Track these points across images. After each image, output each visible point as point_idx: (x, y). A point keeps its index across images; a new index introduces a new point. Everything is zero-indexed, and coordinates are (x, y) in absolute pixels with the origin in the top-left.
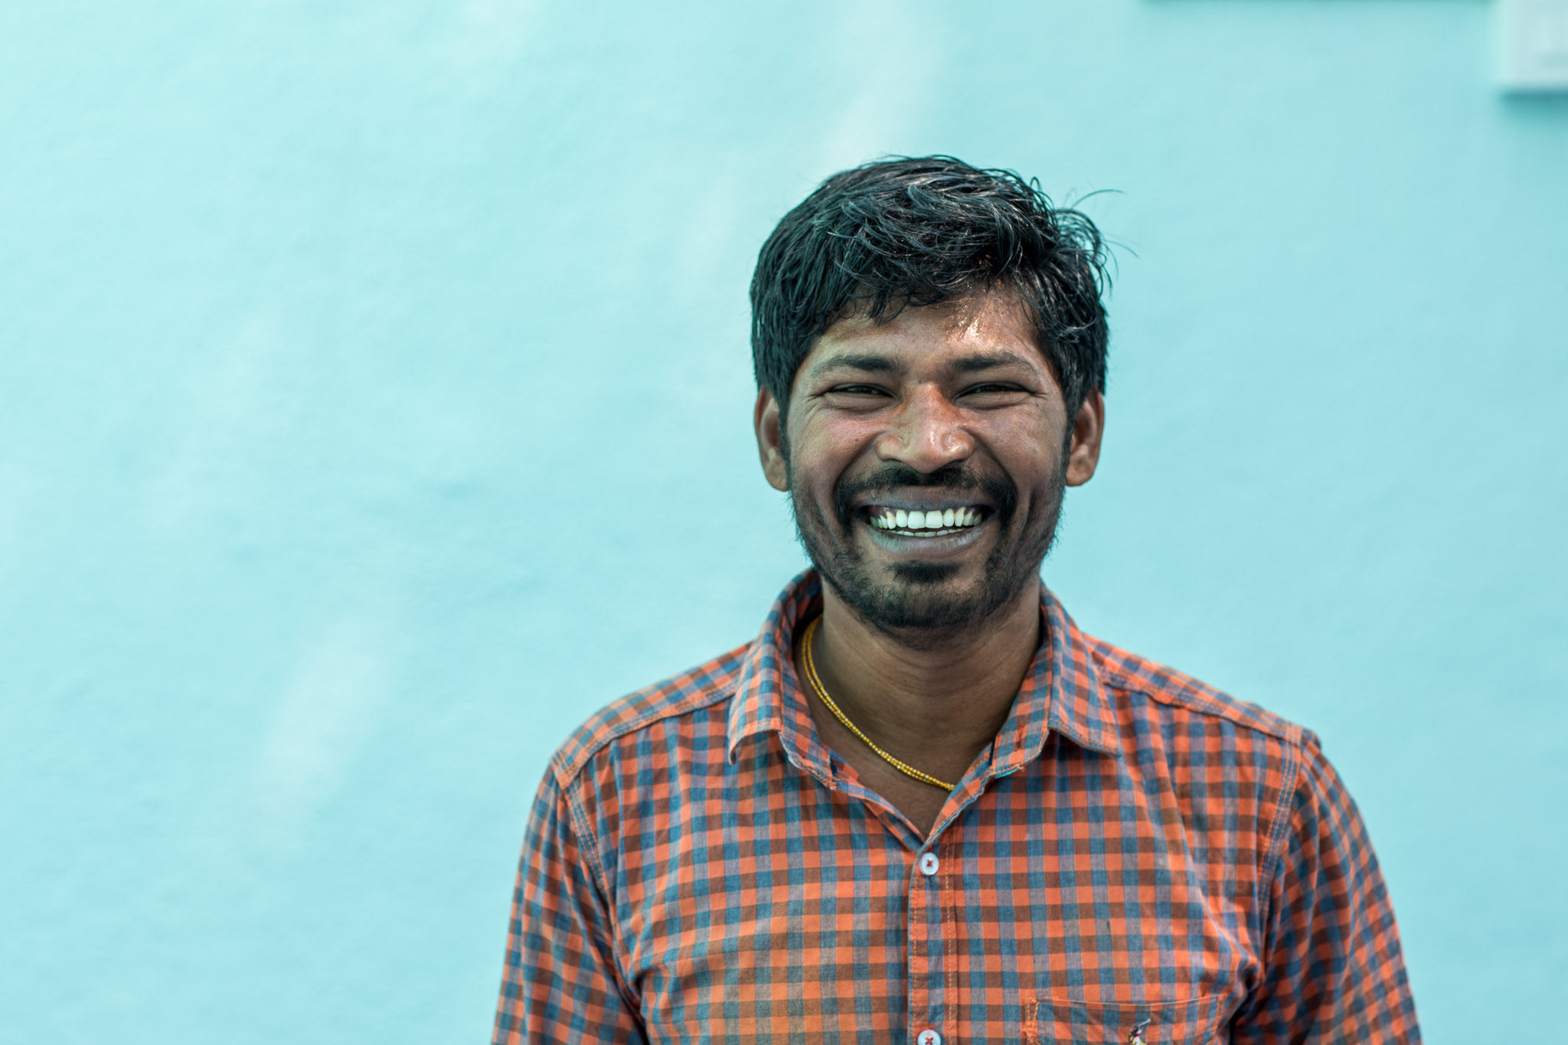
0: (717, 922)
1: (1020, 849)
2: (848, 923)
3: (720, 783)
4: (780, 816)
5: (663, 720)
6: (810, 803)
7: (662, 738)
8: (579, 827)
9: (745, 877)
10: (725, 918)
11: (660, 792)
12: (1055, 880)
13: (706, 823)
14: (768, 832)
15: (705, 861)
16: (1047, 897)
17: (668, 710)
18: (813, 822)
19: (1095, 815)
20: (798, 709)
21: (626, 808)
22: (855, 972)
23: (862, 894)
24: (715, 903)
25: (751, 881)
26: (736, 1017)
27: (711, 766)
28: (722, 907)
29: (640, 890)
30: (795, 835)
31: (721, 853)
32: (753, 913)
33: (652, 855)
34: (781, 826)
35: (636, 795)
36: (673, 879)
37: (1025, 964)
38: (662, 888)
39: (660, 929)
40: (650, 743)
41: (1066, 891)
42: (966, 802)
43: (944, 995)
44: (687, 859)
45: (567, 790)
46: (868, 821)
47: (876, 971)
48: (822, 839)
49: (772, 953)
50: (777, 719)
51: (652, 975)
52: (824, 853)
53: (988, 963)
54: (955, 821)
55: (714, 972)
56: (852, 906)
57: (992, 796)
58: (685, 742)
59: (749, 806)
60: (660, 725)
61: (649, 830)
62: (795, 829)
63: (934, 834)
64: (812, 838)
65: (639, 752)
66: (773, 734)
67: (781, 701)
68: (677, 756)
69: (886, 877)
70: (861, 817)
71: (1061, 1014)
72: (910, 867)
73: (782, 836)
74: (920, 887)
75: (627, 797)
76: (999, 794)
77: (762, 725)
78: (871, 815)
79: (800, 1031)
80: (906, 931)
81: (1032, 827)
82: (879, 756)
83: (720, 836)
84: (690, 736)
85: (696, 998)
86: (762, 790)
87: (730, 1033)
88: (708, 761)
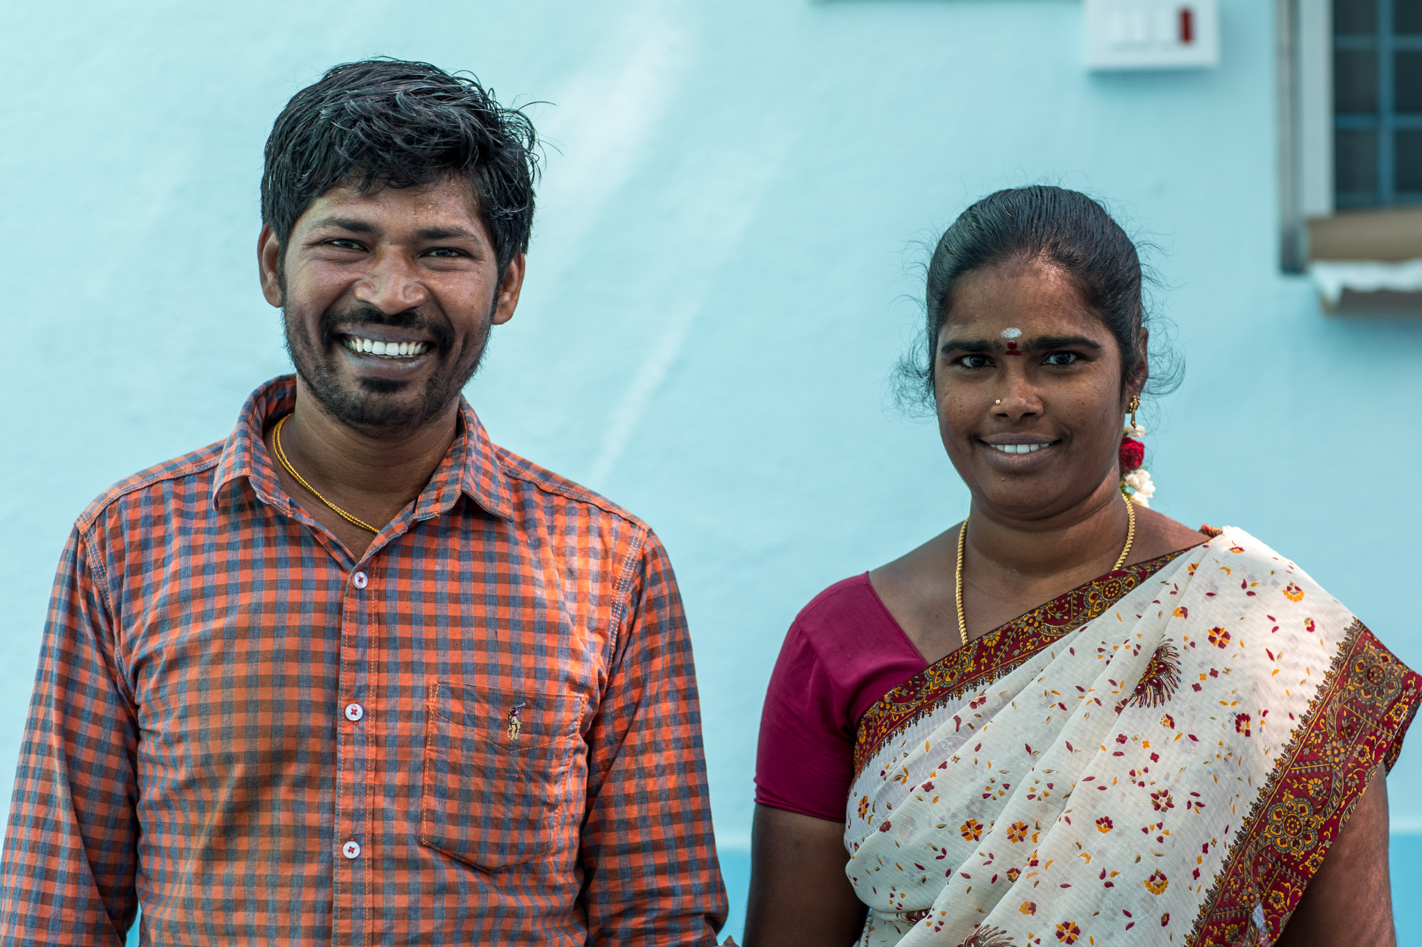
0: (196, 621)
1: (432, 575)
2: (296, 620)
3: (203, 524)
4: (248, 544)
5: (162, 481)
6: (272, 535)
7: (160, 494)
8: (93, 561)
9: (218, 587)
10: (202, 617)
11: (157, 532)
12: (456, 599)
13: (192, 550)
14: (239, 555)
15: (188, 576)
16: (450, 610)
17: (166, 475)
18: (273, 549)
19: (488, 557)
20: (265, 465)
21: (131, 543)
22: (299, 656)
23: (308, 599)
24: (196, 608)
25: (225, 590)
26: (207, 689)
27: (197, 513)
28: (201, 609)
29: (138, 605)
30: (259, 557)
31: (202, 570)
32: (224, 612)
33: (150, 577)
34: (249, 551)
35: (139, 534)
36: (164, 592)
37: (430, 657)
38: (157, 599)
39: (154, 629)
40: (150, 498)
41: (464, 607)
42: (392, 536)
43: (365, 678)
44: (176, 576)
45: (86, 535)
46: (315, 548)
47: (316, 657)
48: (279, 560)
49: (237, 641)
50: (248, 469)
51: (146, 666)
52: (280, 570)
53: (402, 655)
54: (381, 550)
55: (191, 657)
56: (299, 608)
57: (411, 536)
58: (177, 496)
59: (224, 538)
60: (159, 485)
61: (148, 560)
62: (259, 552)
63: (366, 556)
64: (272, 559)
65: (142, 503)
66: (244, 481)
67: (251, 458)
68: (172, 505)
69: (327, 589)
70: (311, 545)
71: (456, 694)
72: (346, 582)
73: (248, 558)
74: (352, 596)
75: (132, 536)
76: (417, 535)
77: (237, 473)
78: (318, 544)
79: (254, 698)
80: (340, 629)
81: (439, 561)
82: (327, 505)
83: (201, 559)
84: (182, 493)
85: (176, 678)
86: (236, 527)
87: (202, 702)
88: (195, 510)
